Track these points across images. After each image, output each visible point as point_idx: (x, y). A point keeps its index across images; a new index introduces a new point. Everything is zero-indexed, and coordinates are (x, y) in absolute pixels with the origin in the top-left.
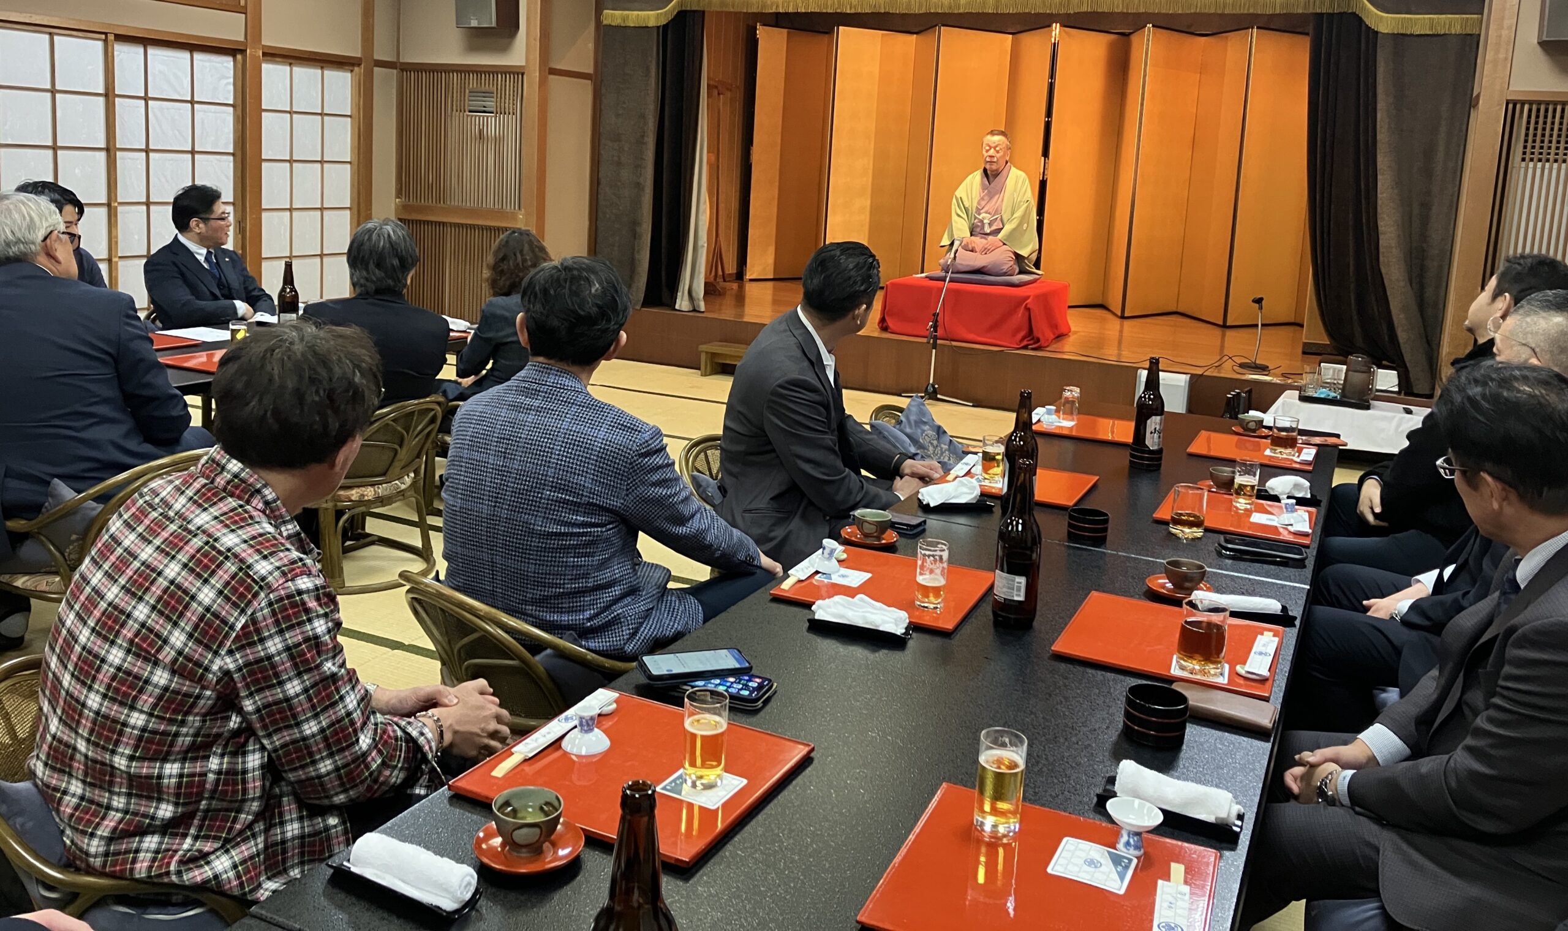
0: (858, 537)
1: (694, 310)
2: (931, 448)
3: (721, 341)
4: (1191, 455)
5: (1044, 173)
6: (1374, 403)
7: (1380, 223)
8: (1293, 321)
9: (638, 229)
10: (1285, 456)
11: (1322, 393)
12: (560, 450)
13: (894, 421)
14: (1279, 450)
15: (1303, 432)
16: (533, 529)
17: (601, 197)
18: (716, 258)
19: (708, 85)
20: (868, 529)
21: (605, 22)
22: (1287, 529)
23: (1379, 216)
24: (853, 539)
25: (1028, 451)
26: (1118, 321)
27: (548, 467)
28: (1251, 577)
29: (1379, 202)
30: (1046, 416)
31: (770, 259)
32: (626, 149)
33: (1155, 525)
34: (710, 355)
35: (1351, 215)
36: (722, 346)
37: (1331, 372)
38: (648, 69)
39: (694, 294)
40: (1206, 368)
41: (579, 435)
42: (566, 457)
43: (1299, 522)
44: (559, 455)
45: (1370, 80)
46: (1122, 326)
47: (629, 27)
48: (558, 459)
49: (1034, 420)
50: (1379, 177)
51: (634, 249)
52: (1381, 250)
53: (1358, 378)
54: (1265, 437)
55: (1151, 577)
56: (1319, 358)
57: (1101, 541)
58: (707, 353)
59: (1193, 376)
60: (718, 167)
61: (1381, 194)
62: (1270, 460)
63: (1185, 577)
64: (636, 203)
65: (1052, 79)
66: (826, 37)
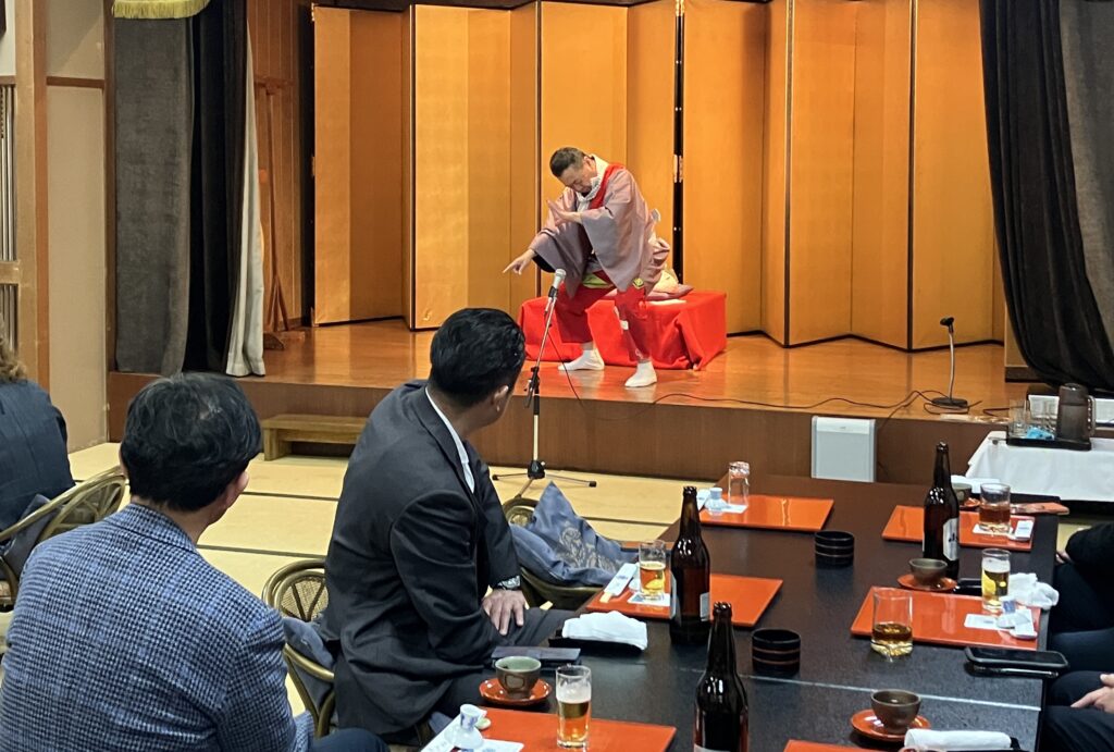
0: (500, 695)
1: (252, 374)
2: (574, 550)
3: (289, 412)
4: (889, 540)
5: (678, 173)
6: (1094, 440)
7: (1083, 222)
8: (989, 337)
9: (172, 275)
10: (997, 533)
11: (1033, 433)
12: (157, 625)
13: (525, 519)
14: (990, 525)
15: (1017, 498)
16: (113, 724)
17: (121, 235)
18: (275, 301)
19: (255, 84)
20: (513, 683)
21: (117, 15)
22: (1008, 633)
23: (1080, 215)
24: (496, 698)
25: (697, 562)
26: (781, 352)
27: (139, 645)
28: (972, 701)
29: (1079, 198)
30: (712, 501)
31: (344, 297)
32: (152, 172)
33: (854, 641)
34: (275, 432)
35: (1046, 215)
36: (290, 420)
37: (1042, 406)
38: (176, 70)
39: (250, 354)
40: (893, 410)
41: (183, 607)
42: (163, 634)
43: (1021, 623)
44: (154, 631)
45: (1055, 55)
46: (787, 358)
47: (150, 20)
48: (152, 636)
49: (699, 507)
50: (1076, 168)
51: (168, 301)
52: (1086, 255)
53: (1073, 412)
54: (973, 509)
55: (856, 715)
56: (1026, 386)
57: (792, 671)
58: (271, 430)
59: (878, 420)
60: (272, 185)
61: (1080, 188)
62: (980, 540)
63: (897, 713)
64: (168, 241)
65: (679, 59)
66: (398, 17)
